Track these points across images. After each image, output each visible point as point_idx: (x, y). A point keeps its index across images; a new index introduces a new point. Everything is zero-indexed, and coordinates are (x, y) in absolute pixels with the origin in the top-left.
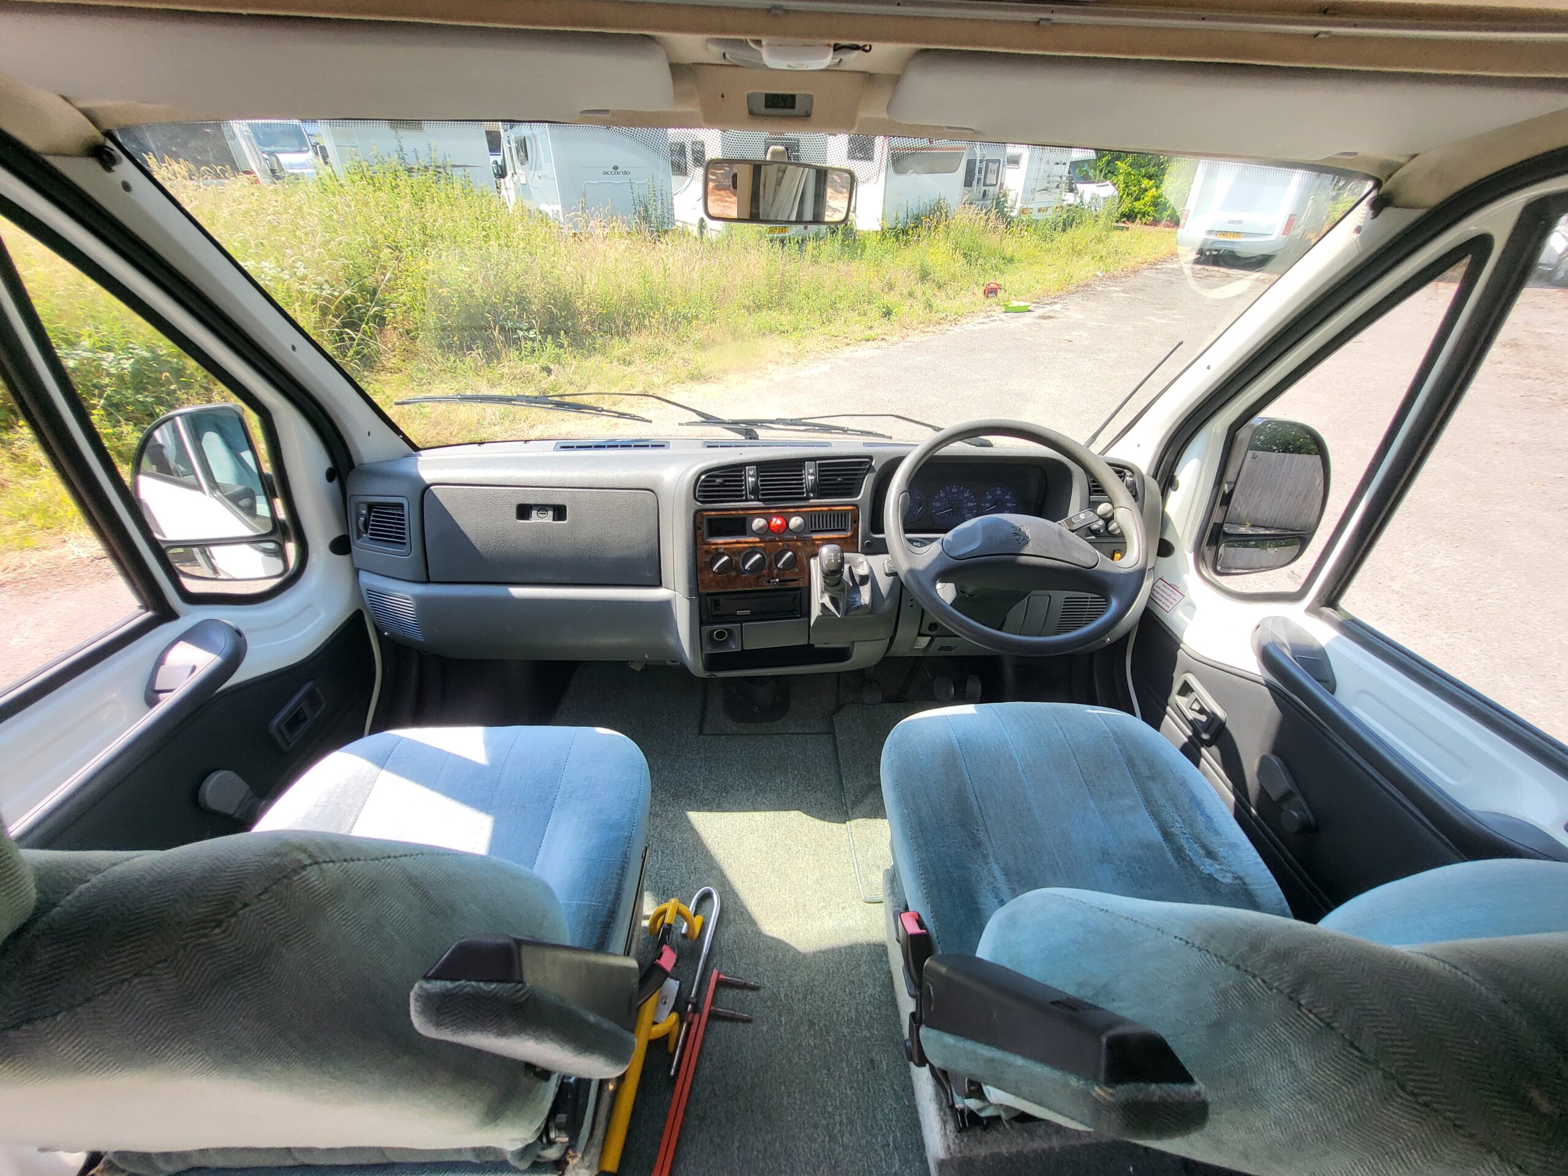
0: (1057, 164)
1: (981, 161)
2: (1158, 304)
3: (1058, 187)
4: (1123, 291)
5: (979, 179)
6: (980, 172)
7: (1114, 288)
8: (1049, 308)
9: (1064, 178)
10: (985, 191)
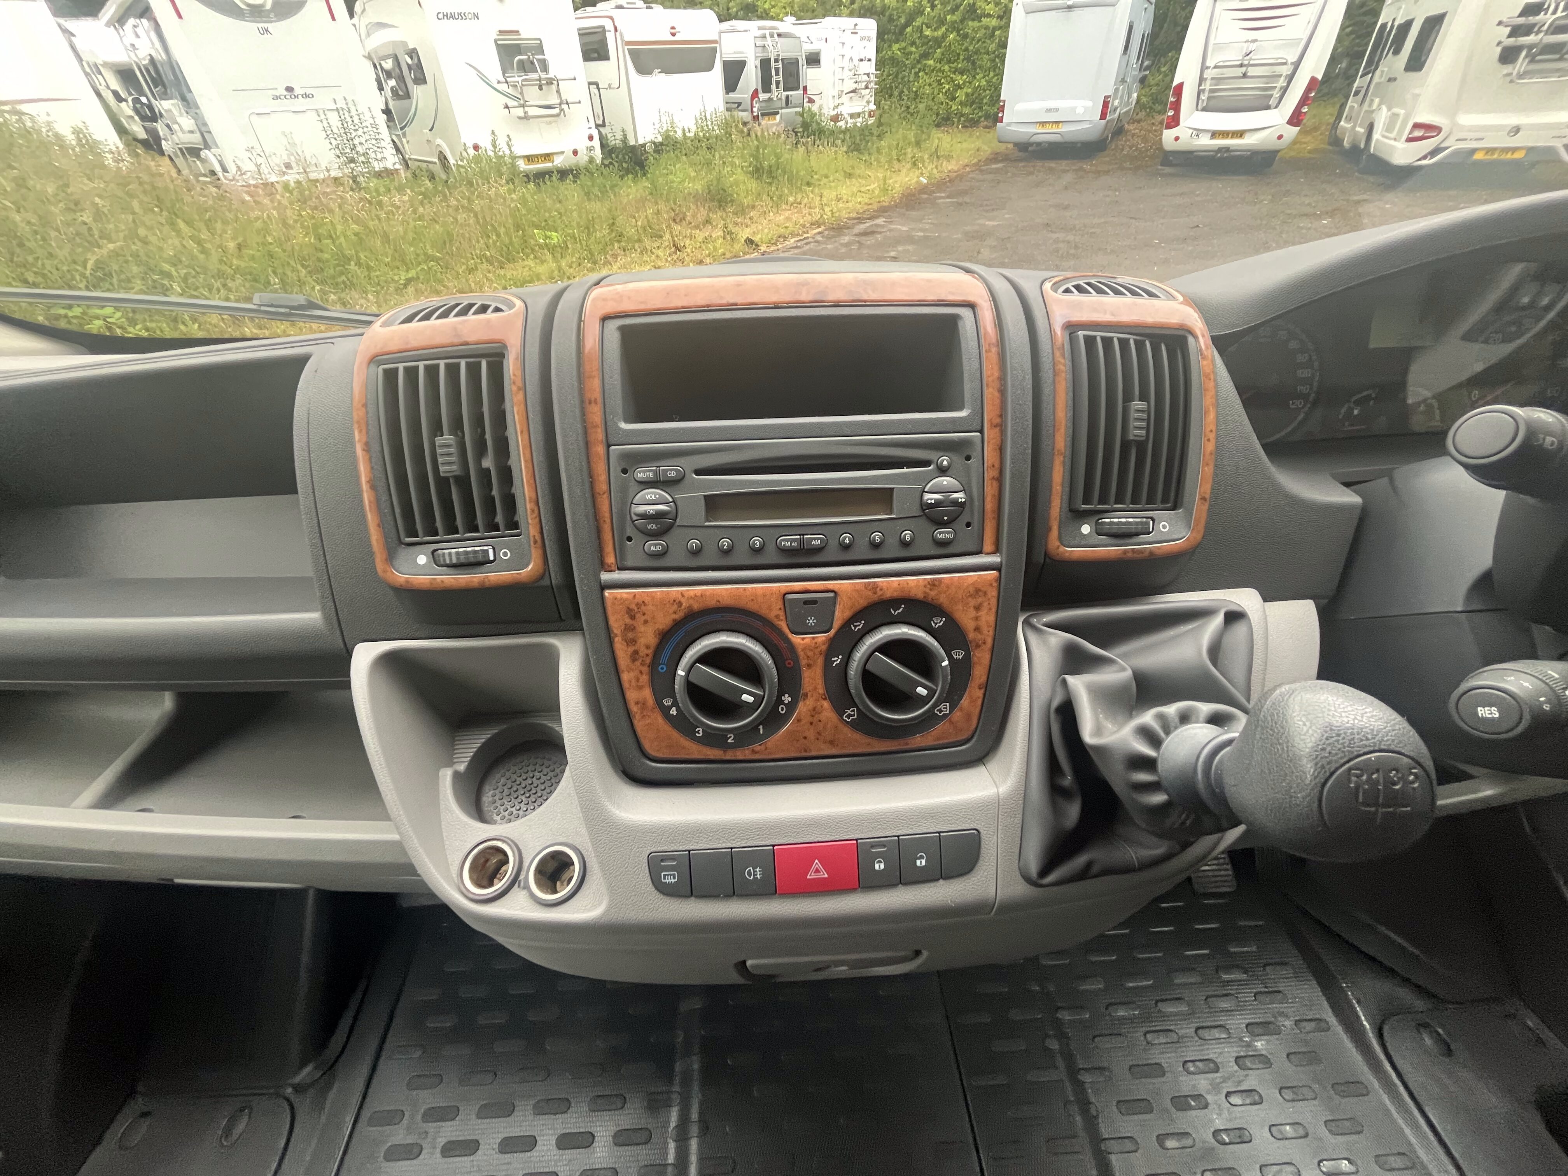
0: (861, 60)
1: (776, 61)
2: (987, 205)
3: (867, 87)
4: (948, 197)
5: (778, 83)
6: (777, 74)
7: (938, 194)
8: (871, 223)
9: (872, 77)
10: (787, 97)
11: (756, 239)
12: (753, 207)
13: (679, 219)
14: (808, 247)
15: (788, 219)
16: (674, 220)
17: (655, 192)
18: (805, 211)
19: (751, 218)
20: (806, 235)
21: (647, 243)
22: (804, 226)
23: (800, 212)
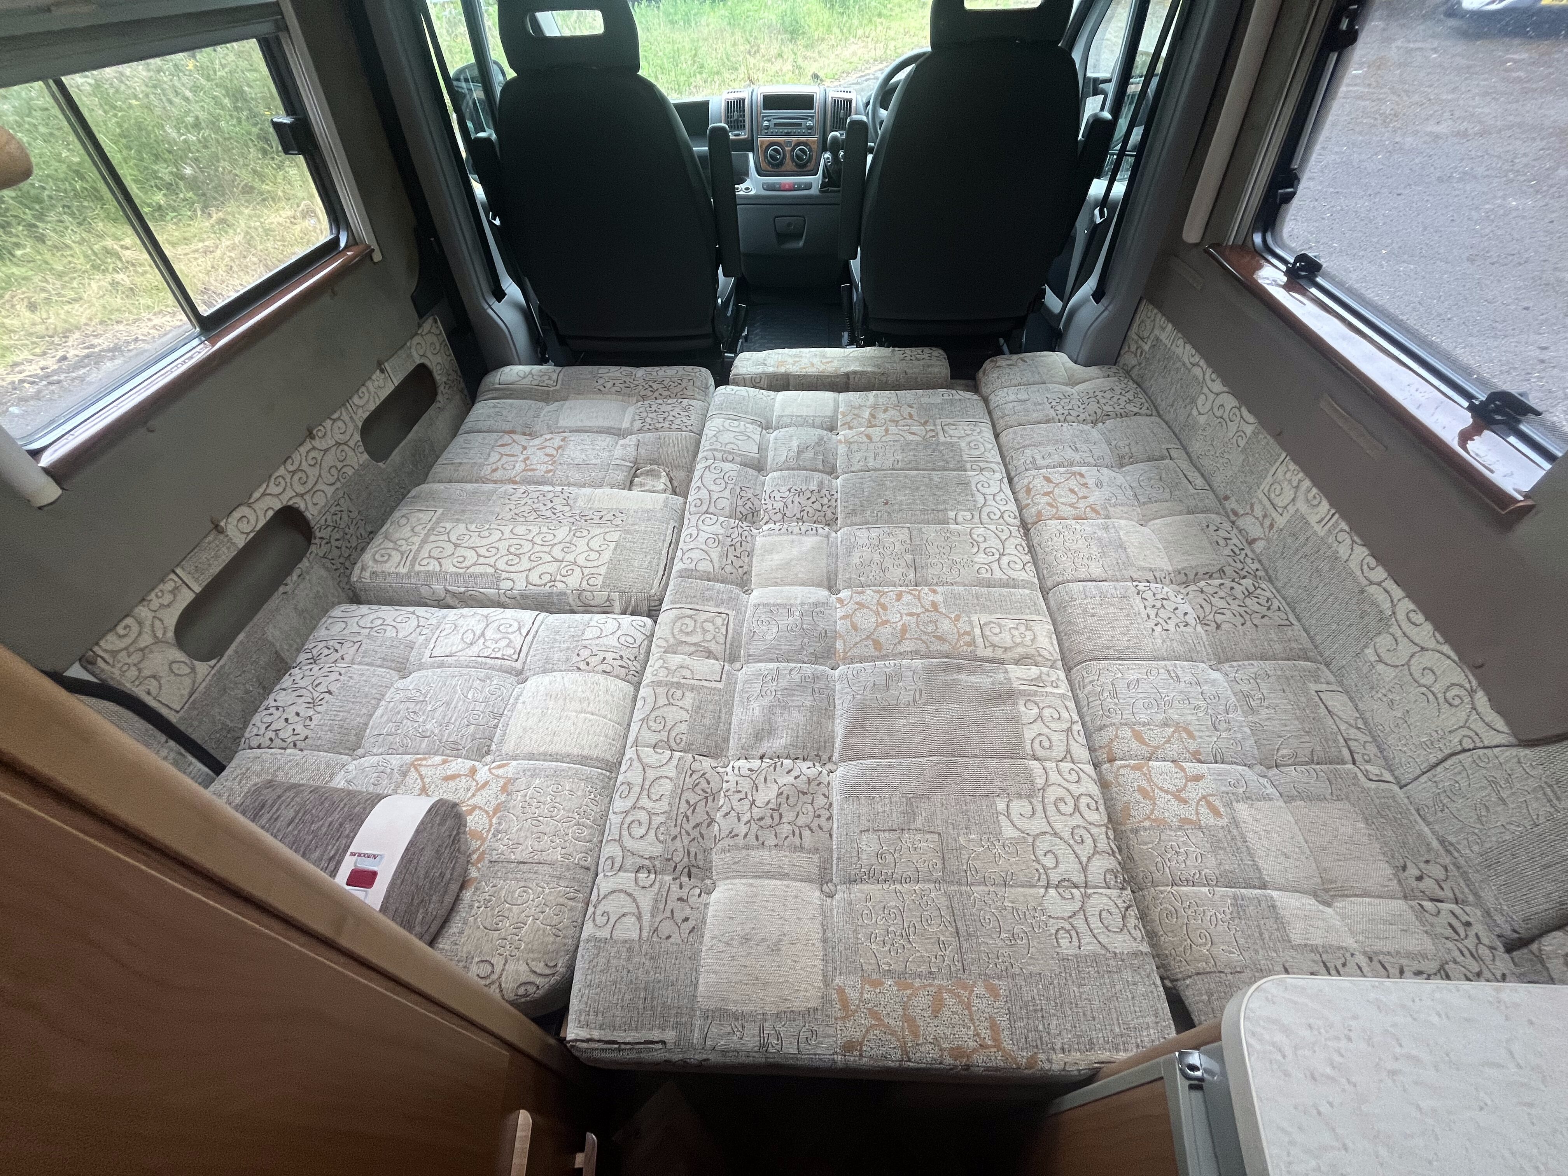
11: (821, 74)
12: (823, 40)
13: (753, 51)
14: (866, 83)
15: (854, 54)
16: (749, 53)
17: (733, 21)
18: (871, 45)
19: (819, 53)
20: (867, 72)
21: (726, 75)
22: (867, 62)
23: (866, 47)
